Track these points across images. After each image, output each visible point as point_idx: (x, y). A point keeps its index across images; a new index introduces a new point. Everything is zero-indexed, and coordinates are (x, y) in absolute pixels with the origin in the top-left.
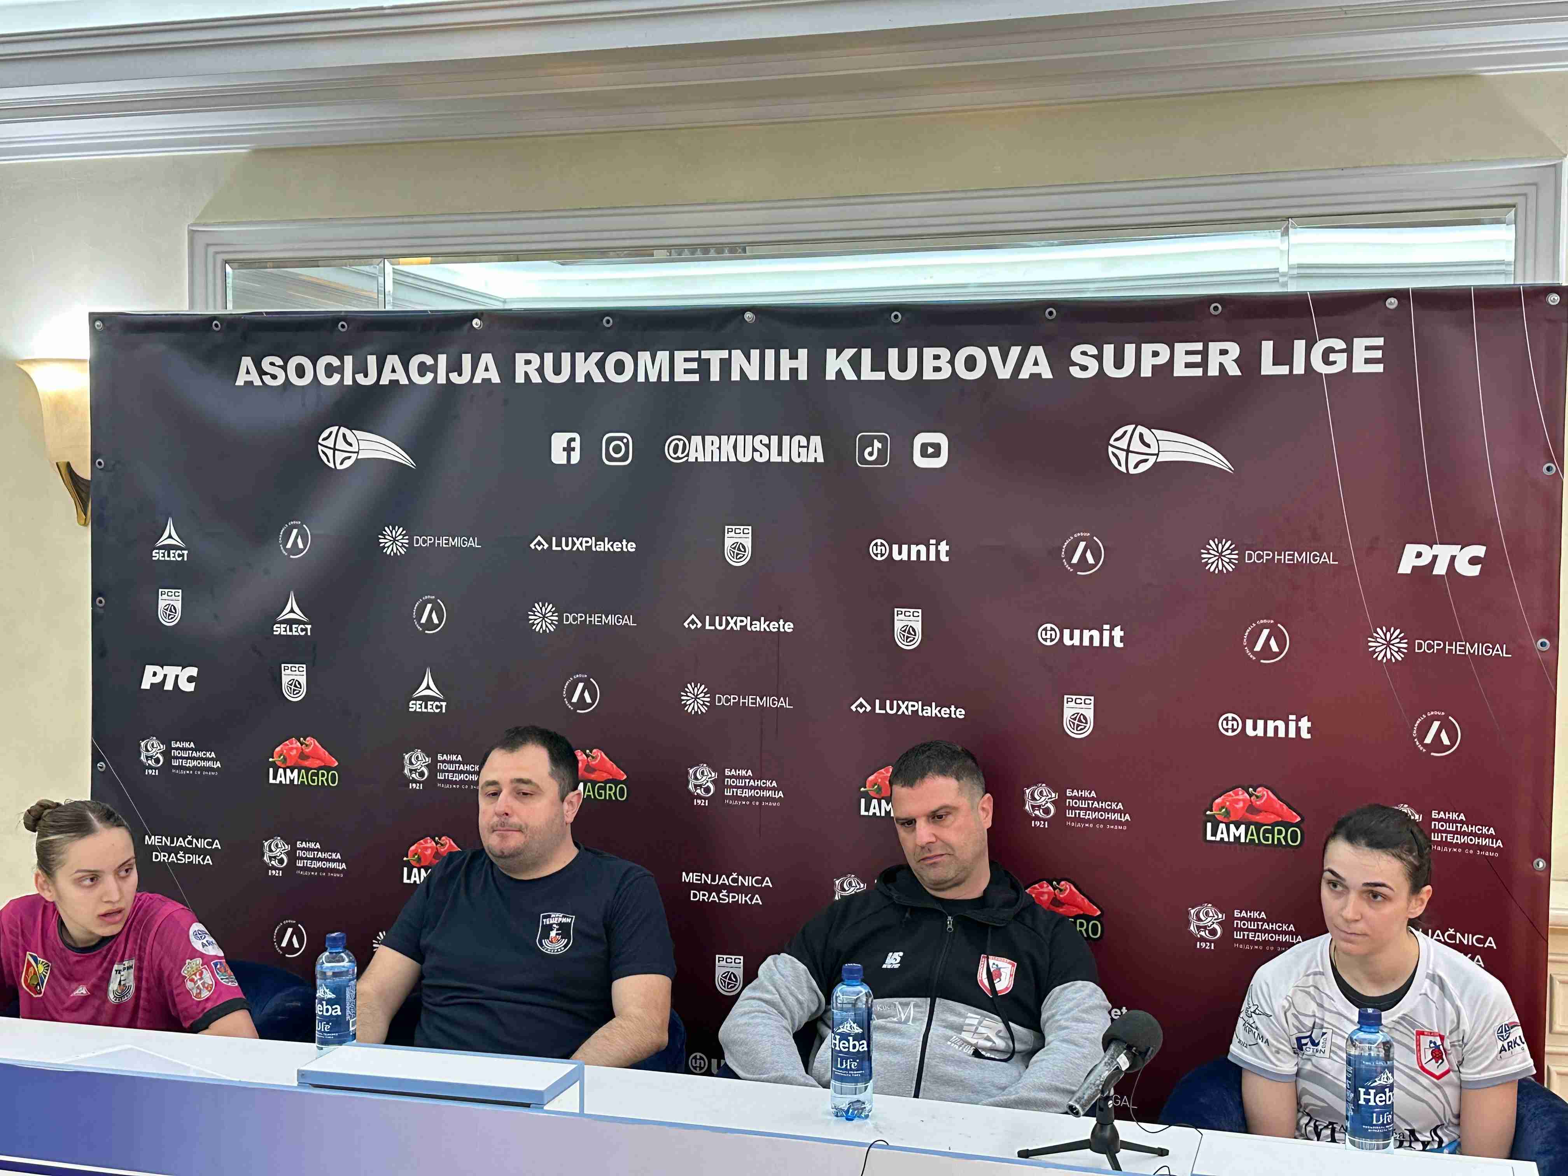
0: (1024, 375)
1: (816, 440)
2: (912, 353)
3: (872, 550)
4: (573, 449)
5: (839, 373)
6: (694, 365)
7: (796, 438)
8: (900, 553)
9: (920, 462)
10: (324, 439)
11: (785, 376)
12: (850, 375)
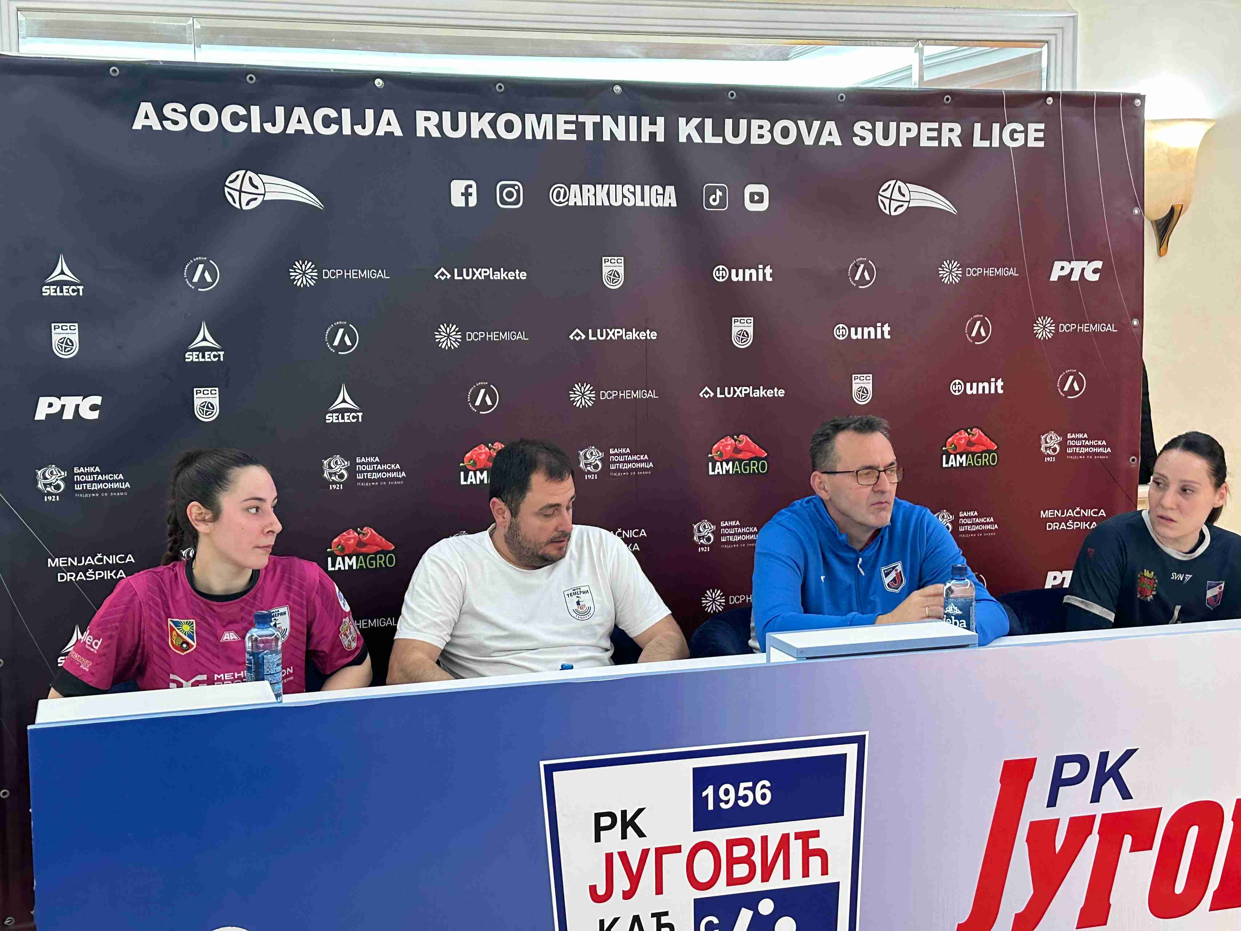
0: (822, 143)
1: (670, 189)
2: (743, 123)
3: (715, 274)
4: (471, 194)
5: (689, 137)
6: (572, 127)
7: (654, 188)
8: (737, 276)
9: (750, 207)
10: (231, 182)
11: (645, 138)
12: (697, 139)
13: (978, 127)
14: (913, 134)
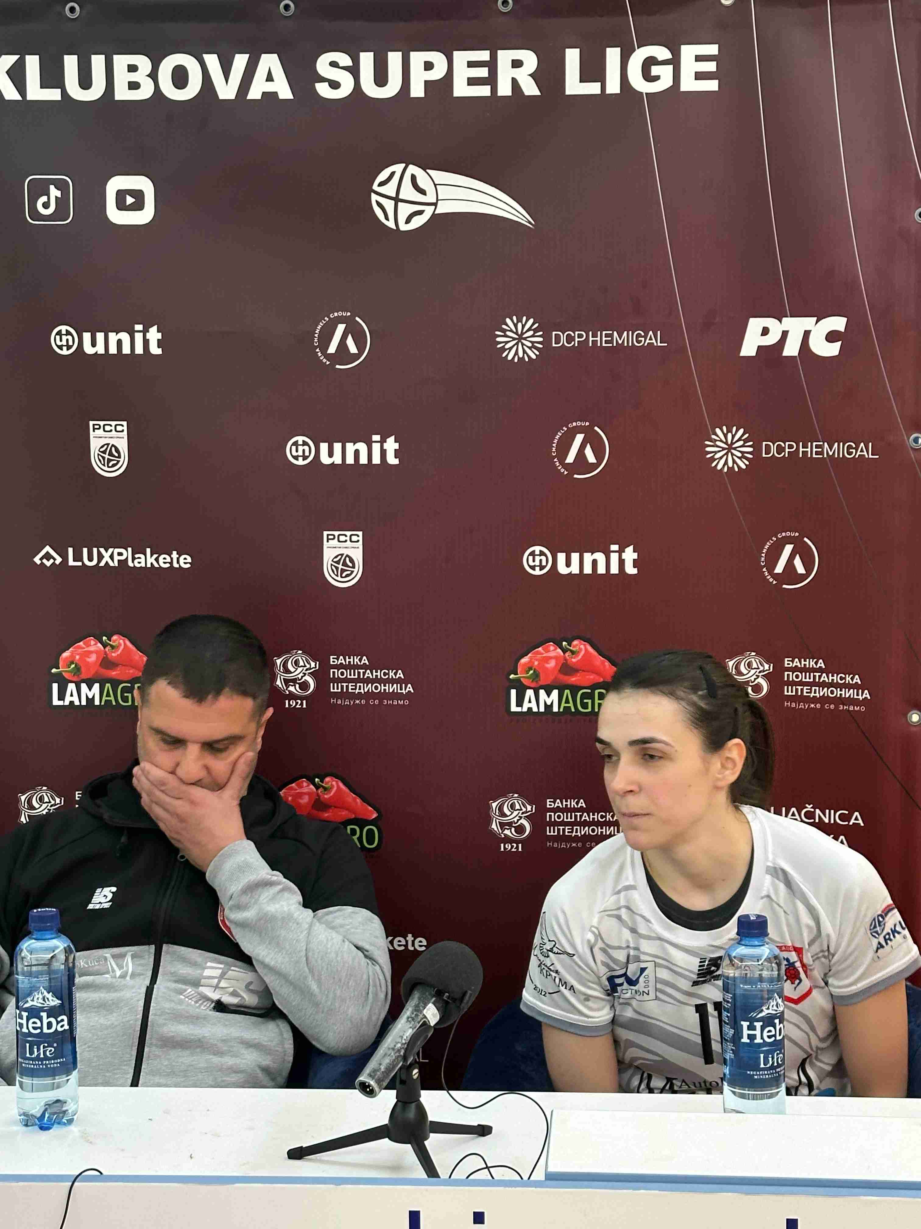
13: (572, 57)
14: (438, 73)
